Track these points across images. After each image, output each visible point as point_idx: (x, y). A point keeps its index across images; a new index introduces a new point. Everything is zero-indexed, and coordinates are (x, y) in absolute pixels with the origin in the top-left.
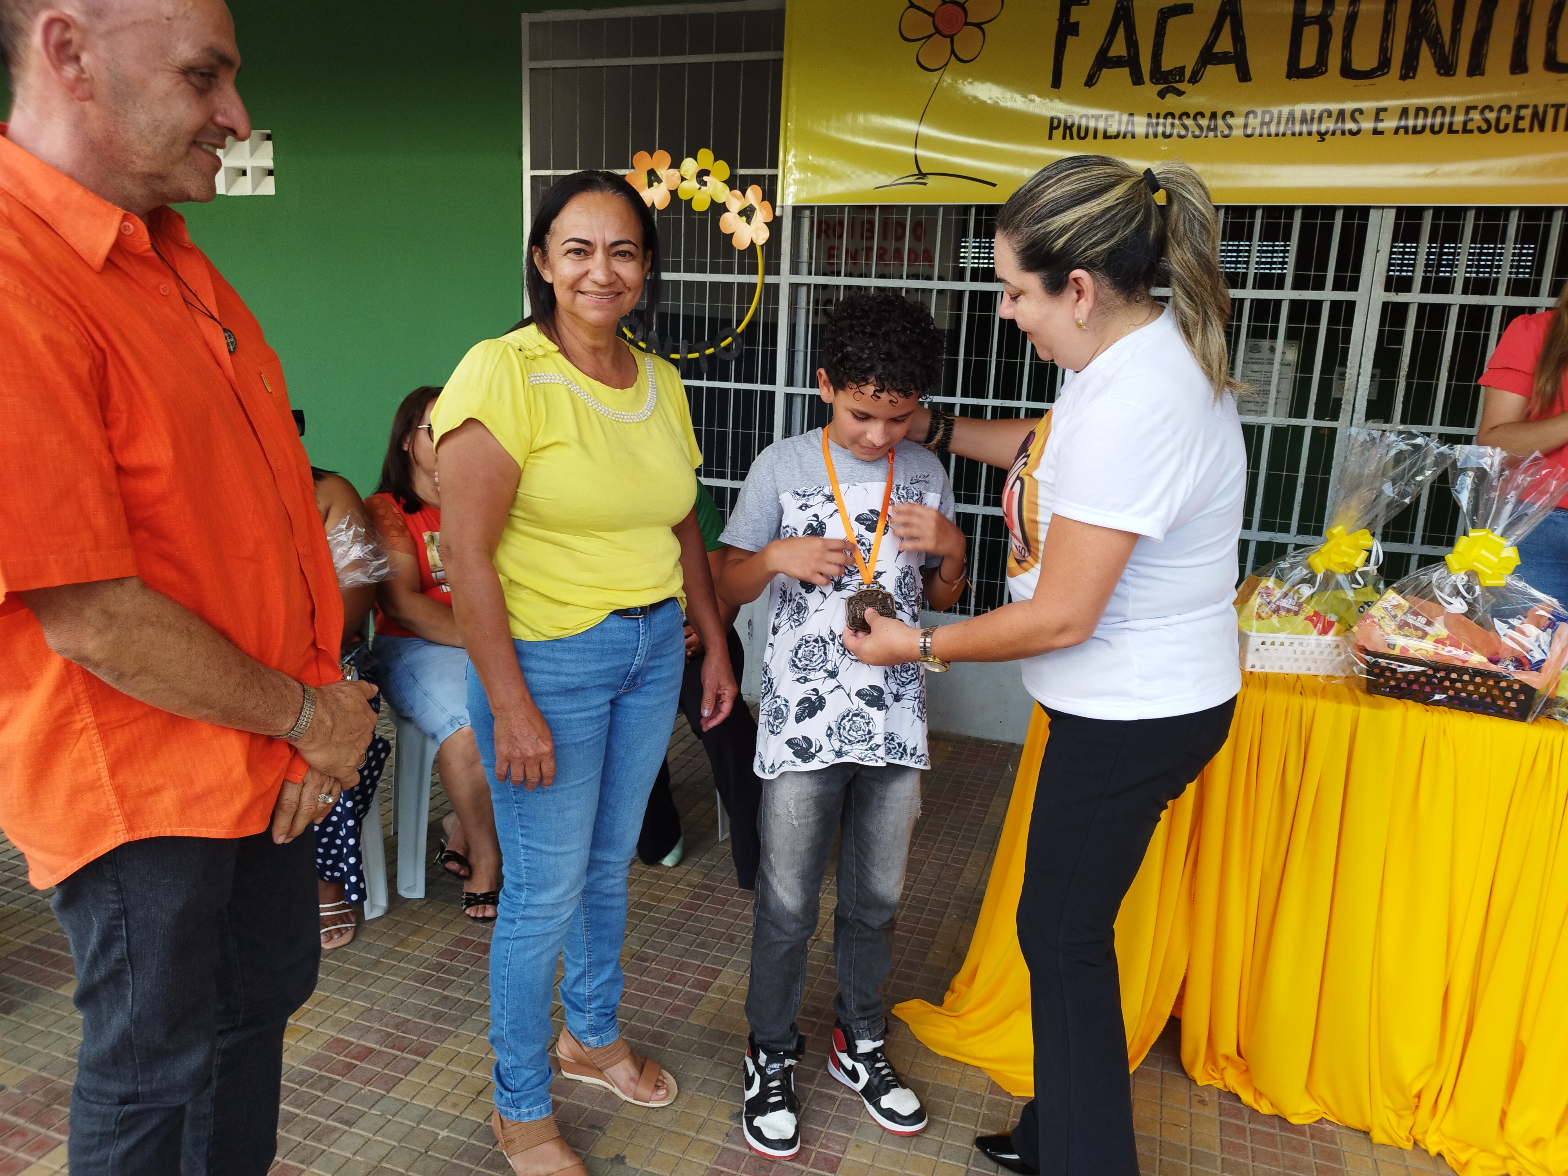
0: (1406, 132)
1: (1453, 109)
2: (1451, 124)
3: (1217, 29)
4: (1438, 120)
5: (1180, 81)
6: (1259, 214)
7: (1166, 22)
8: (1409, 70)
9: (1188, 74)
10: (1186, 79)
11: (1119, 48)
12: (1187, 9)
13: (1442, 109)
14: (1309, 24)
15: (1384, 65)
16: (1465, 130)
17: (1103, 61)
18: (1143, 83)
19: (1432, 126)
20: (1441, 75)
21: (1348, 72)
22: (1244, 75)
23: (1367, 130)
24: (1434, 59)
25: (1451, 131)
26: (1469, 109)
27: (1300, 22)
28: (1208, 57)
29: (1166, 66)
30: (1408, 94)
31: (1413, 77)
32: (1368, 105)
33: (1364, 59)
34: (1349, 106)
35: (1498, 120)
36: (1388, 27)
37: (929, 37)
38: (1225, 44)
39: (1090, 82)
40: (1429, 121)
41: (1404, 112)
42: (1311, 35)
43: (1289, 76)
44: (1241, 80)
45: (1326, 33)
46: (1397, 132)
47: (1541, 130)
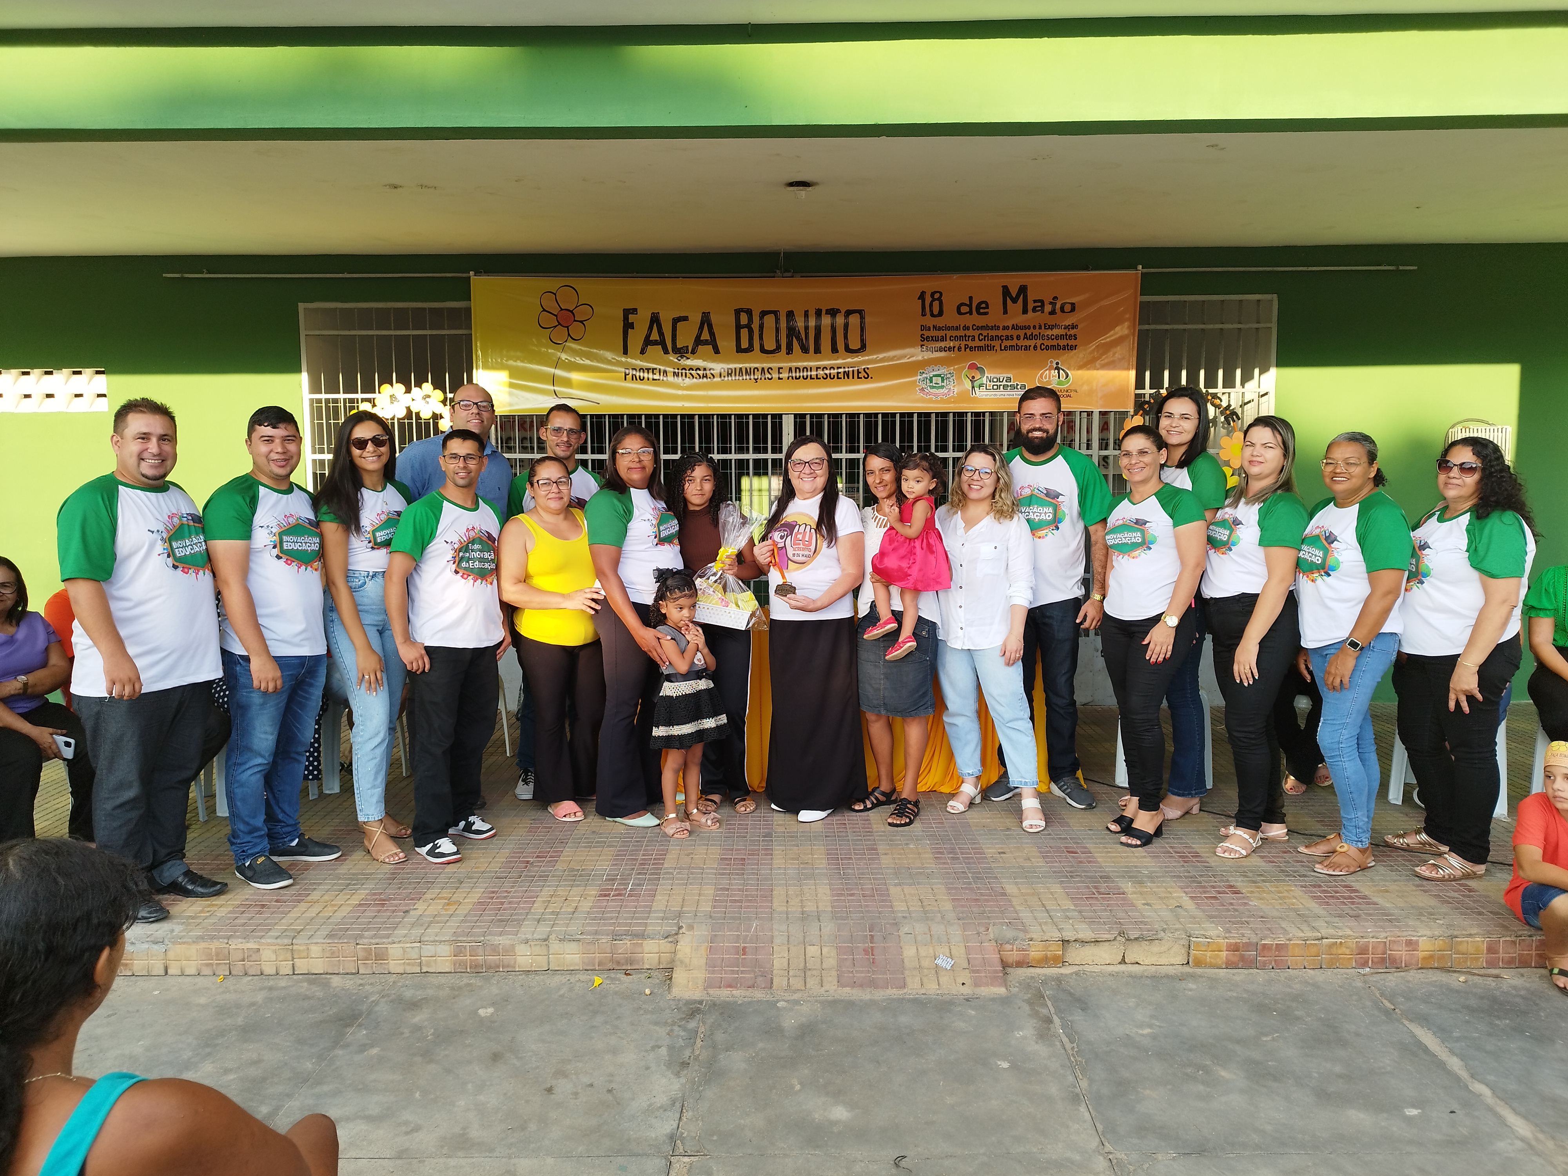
0: (793, 378)
1: (811, 368)
2: (811, 376)
3: (701, 328)
4: (805, 374)
5: (687, 353)
6: (733, 417)
7: (677, 325)
8: (790, 350)
9: (690, 349)
10: (690, 351)
11: (655, 336)
12: (685, 319)
13: (805, 368)
14: (744, 328)
15: (778, 348)
16: (817, 378)
17: (648, 342)
18: (669, 353)
19: (803, 376)
20: (803, 352)
21: (763, 350)
22: (717, 351)
23: (775, 378)
24: (799, 345)
25: (811, 378)
26: (817, 368)
27: (739, 327)
28: (698, 342)
29: (679, 345)
30: (791, 361)
31: (792, 353)
32: (775, 365)
33: (770, 345)
34: (766, 366)
35: (830, 374)
36: (777, 330)
37: (556, 327)
38: (705, 336)
39: (643, 352)
40: (801, 374)
41: (790, 370)
42: (744, 333)
43: (737, 351)
44: (715, 353)
45: (751, 332)
46: (788, 378)
47: (848, 378)
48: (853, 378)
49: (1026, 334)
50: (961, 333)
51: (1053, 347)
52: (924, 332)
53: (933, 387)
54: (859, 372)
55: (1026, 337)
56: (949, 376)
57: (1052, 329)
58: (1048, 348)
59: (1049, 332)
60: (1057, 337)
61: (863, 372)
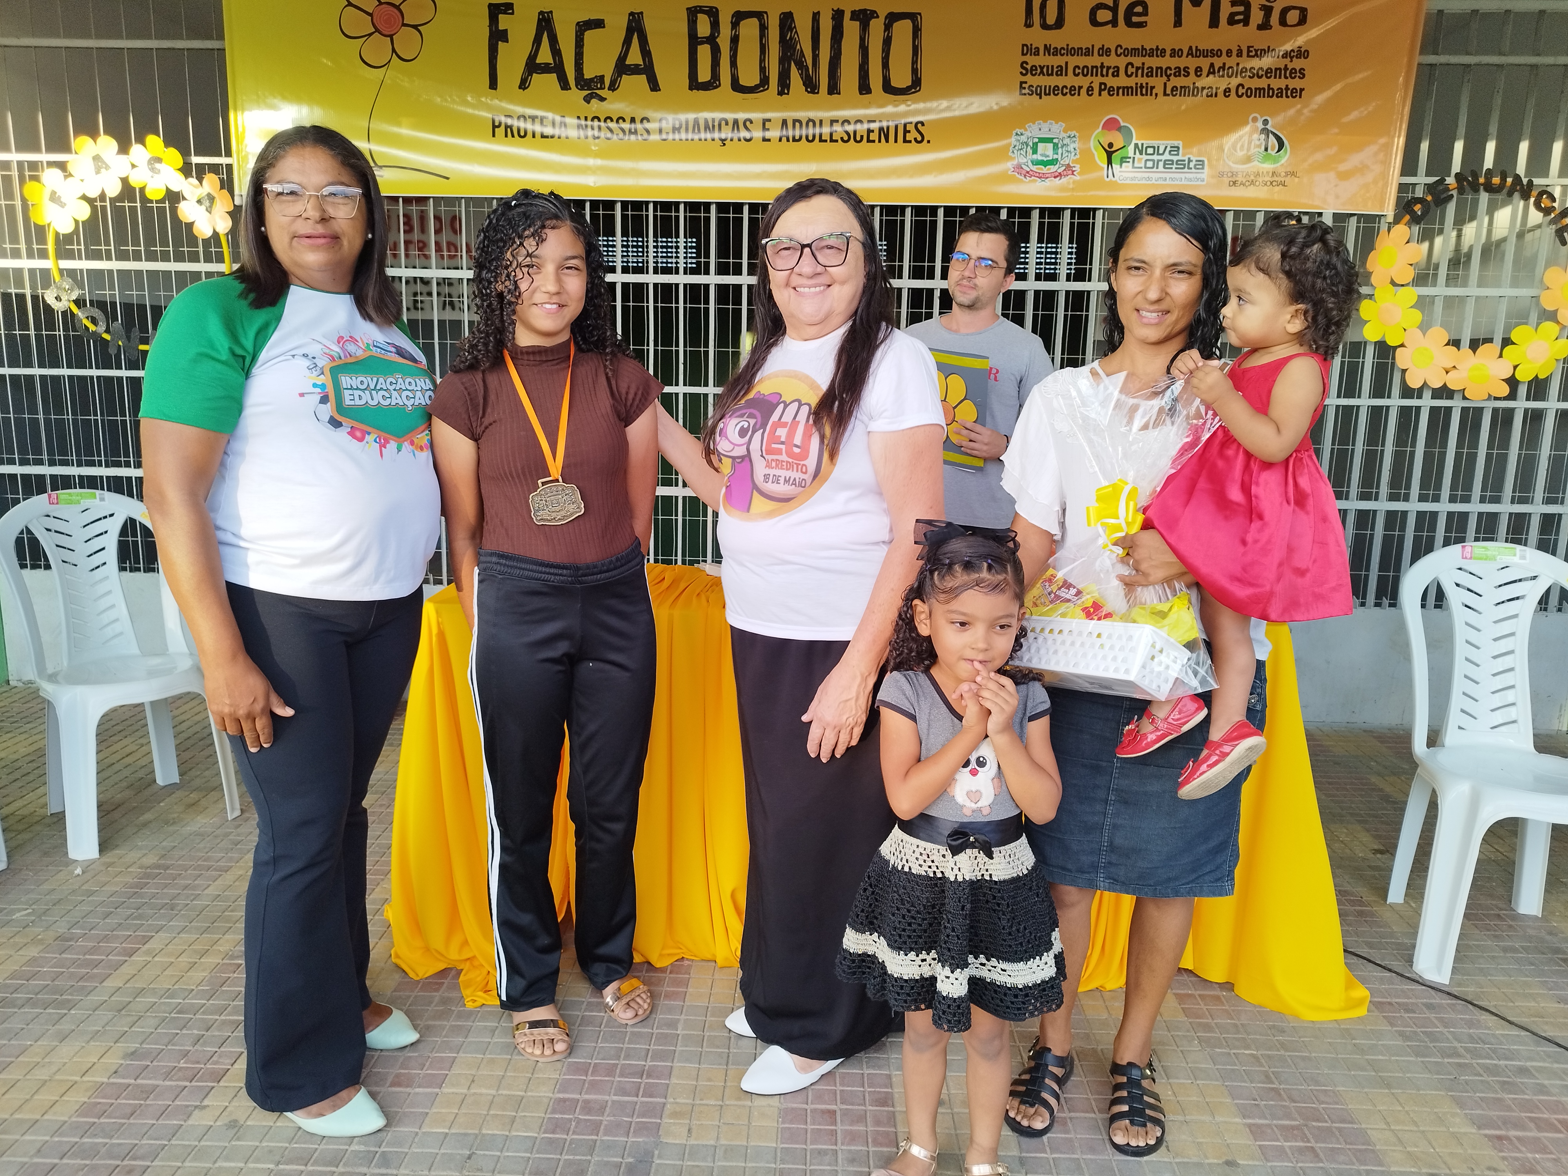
0: (788, 140)
1: (821, 121)
2: (821, 135)
3: (627, 42)
4: (811, 131)
5: (601, 88)
6: (682, 206)
7: (583, 35)
8: (784, 87)
9: (607, 82)
10: (607, 88)
11: (545, 56)
12: (599, 24)
13: (811, 121)
14: (702, 43)
15: (764, 81)
16: (832, 140)
17: (532, 67)
18: (570, 89)
19: (807, 137)
20: (809, 92)
21: (737, 86)
22: (654, 86)
23: (757, 138)
24: (802, 78)
25: (821, 140)
26: (832, 122)
27: (694, 41)
28: (622, 68)
29: (588, 74)
30: (785, 108)
31: (788, 94)
32: (756, 116)
33: (749, 76)
34: (741, 116)
35: (855, 132)
36: (763, 48)
37: (370, 35)
38: (635, 57)
39: (524, 85)
40: (804, 133)
41: (784, 122)
42: (704, 52)
43: (691, 88)
44: (652, 90)
45: (716, 52)
46: (780, 140)
47: (887, 141)
48: (896, 141)
49: (1212, 65)
50: (1094, 60)
51: (1260, 92)
52: (1027, 58)
53: (1036, 163)
54: (906, 132)
55: (1212, 71)
56: (1067, 141)
57: (1261, 57)
58: (1251, 93)
59: (1256, 63)
60: (1268, 73)
61: (913, 131)
